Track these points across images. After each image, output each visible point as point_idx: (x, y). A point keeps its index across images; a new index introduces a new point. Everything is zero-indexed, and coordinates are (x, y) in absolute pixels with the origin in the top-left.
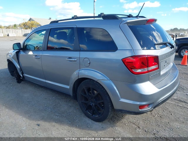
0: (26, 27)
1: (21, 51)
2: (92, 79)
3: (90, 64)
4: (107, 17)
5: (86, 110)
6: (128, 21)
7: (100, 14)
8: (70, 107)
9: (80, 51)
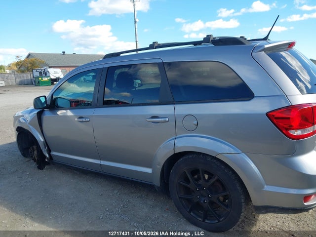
0: (22, 68)
1: (45, 110)
2: (201, 153)
3: (196, 126)
4: (221, 42)
5: (190, 212)
6: (266, 46)
7: (206, 37)
8: (153, 207)
9: (174, 104)
